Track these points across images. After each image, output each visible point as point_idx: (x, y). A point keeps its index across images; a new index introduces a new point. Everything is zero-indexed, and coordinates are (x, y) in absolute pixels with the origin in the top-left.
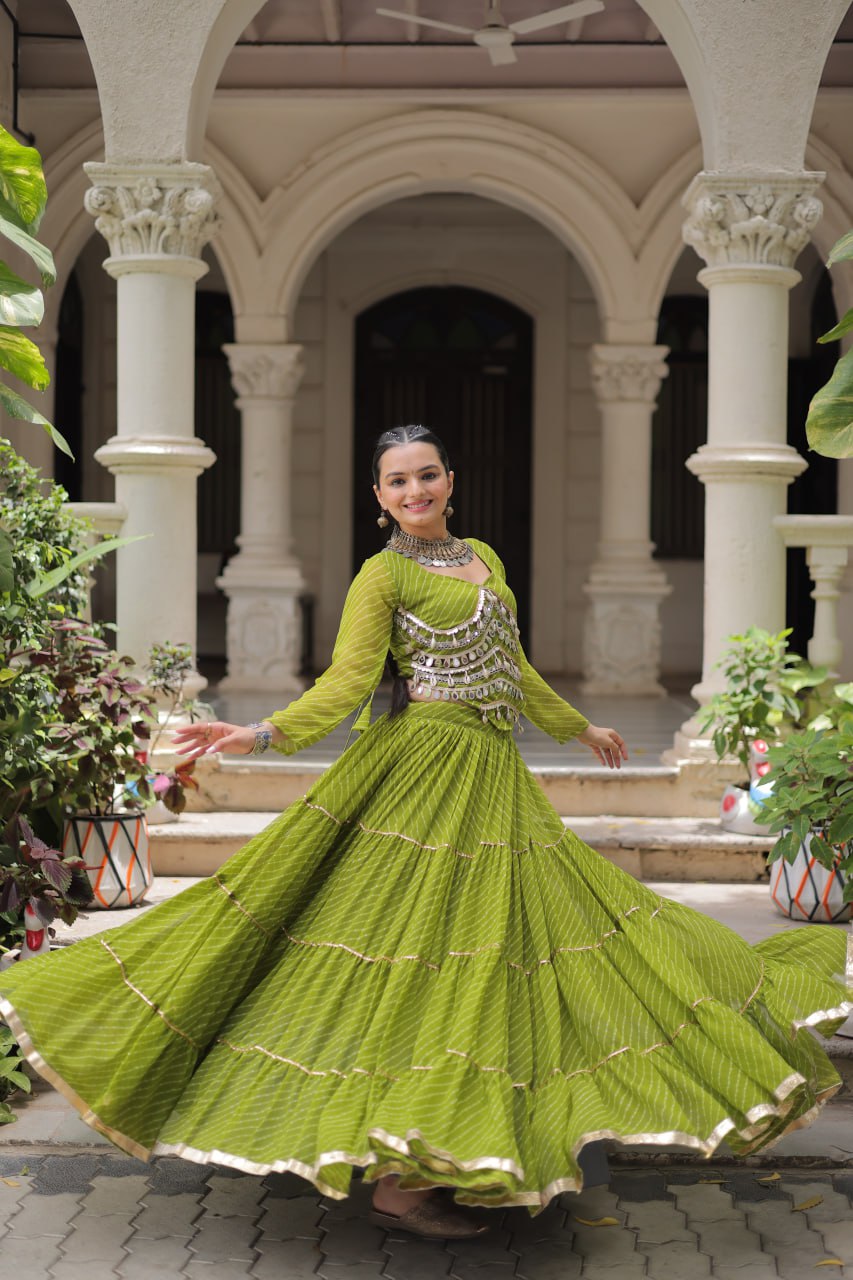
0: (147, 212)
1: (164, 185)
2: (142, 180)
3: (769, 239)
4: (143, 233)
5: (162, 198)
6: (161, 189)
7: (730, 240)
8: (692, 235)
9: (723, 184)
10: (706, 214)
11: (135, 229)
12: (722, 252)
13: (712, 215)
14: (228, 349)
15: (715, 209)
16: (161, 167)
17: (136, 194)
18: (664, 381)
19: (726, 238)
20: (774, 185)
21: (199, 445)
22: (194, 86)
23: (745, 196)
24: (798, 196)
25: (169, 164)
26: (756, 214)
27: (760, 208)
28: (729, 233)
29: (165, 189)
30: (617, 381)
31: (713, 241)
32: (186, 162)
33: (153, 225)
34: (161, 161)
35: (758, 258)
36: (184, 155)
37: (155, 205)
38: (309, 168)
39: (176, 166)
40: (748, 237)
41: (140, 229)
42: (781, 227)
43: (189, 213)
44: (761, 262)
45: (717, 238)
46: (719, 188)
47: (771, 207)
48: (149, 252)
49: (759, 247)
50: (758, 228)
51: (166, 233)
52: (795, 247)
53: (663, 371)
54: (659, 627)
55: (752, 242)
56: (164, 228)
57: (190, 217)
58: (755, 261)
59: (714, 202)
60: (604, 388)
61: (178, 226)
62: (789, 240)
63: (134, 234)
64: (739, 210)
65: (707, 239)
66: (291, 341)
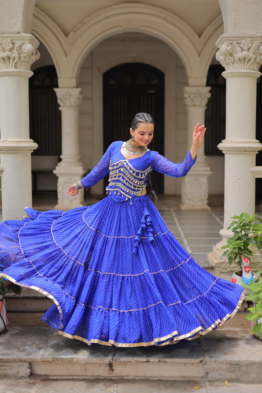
0: (8, 53)
1: (14, 42)
2: (5, 40)
3: (249, 60)
4: (7, 61)
5: (14, 47)
6: (13, 43)
7: (234, 60)
8: (220, 58)
9: (231, 39)
10: (225, 51)
11: (4, 59)
12: (231, 65)
13: (227, 51)
14: (56, 90)
15: (228, 48)
16: (13, 35)
17: (3, 45)
18: (209, 99)
19: (233, 60)
20: (251, 39)
21: (31, 142)
22: (24, 3)
23: (240, 43)
24: (261, 43)
25: (16, 34)
26: (245, 51)
27: (246, 48)
28: (234, 58)
29: (15, 43)
30: (193, 99)
31: (228, 61)
32: (22, 33)
33: (11, 57)
34: (13, 33)
35: (245, 67)
36: (21, 30)
37: (11, 50)
38: (83, 25)
39: (19, 35)
40: (242, 59)
41: (5, 59)
42: (254, 55)
43: (25, 53)
44: (246, 69)
45: (229, 60)
46: (230, 40)
47: (250, 48)
48: (9, 68)
49: (246, 63)
50: (245, 56)
51: (16, 60)
52: (259, 63)
53: (209, 95)
54: (207, 185)
55: (243, 61)
56: (15, 59)
57: (25, 54)
58: (244, 69)
59: (228, 46)
60: (188, 102)
61: (20, 58)
62: (257, 60)
63: (3, 61)
64: (238, 49)
65: (225, 60)
66: (77, 87)
